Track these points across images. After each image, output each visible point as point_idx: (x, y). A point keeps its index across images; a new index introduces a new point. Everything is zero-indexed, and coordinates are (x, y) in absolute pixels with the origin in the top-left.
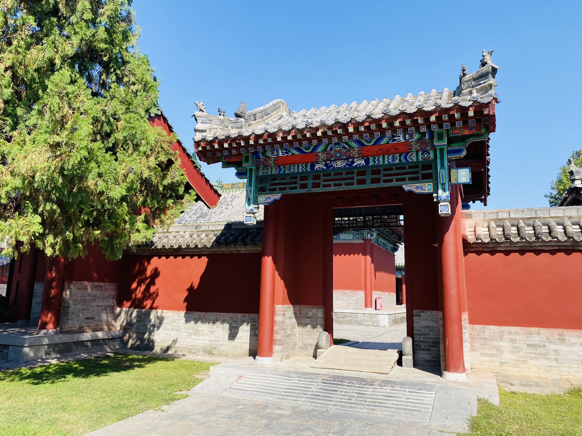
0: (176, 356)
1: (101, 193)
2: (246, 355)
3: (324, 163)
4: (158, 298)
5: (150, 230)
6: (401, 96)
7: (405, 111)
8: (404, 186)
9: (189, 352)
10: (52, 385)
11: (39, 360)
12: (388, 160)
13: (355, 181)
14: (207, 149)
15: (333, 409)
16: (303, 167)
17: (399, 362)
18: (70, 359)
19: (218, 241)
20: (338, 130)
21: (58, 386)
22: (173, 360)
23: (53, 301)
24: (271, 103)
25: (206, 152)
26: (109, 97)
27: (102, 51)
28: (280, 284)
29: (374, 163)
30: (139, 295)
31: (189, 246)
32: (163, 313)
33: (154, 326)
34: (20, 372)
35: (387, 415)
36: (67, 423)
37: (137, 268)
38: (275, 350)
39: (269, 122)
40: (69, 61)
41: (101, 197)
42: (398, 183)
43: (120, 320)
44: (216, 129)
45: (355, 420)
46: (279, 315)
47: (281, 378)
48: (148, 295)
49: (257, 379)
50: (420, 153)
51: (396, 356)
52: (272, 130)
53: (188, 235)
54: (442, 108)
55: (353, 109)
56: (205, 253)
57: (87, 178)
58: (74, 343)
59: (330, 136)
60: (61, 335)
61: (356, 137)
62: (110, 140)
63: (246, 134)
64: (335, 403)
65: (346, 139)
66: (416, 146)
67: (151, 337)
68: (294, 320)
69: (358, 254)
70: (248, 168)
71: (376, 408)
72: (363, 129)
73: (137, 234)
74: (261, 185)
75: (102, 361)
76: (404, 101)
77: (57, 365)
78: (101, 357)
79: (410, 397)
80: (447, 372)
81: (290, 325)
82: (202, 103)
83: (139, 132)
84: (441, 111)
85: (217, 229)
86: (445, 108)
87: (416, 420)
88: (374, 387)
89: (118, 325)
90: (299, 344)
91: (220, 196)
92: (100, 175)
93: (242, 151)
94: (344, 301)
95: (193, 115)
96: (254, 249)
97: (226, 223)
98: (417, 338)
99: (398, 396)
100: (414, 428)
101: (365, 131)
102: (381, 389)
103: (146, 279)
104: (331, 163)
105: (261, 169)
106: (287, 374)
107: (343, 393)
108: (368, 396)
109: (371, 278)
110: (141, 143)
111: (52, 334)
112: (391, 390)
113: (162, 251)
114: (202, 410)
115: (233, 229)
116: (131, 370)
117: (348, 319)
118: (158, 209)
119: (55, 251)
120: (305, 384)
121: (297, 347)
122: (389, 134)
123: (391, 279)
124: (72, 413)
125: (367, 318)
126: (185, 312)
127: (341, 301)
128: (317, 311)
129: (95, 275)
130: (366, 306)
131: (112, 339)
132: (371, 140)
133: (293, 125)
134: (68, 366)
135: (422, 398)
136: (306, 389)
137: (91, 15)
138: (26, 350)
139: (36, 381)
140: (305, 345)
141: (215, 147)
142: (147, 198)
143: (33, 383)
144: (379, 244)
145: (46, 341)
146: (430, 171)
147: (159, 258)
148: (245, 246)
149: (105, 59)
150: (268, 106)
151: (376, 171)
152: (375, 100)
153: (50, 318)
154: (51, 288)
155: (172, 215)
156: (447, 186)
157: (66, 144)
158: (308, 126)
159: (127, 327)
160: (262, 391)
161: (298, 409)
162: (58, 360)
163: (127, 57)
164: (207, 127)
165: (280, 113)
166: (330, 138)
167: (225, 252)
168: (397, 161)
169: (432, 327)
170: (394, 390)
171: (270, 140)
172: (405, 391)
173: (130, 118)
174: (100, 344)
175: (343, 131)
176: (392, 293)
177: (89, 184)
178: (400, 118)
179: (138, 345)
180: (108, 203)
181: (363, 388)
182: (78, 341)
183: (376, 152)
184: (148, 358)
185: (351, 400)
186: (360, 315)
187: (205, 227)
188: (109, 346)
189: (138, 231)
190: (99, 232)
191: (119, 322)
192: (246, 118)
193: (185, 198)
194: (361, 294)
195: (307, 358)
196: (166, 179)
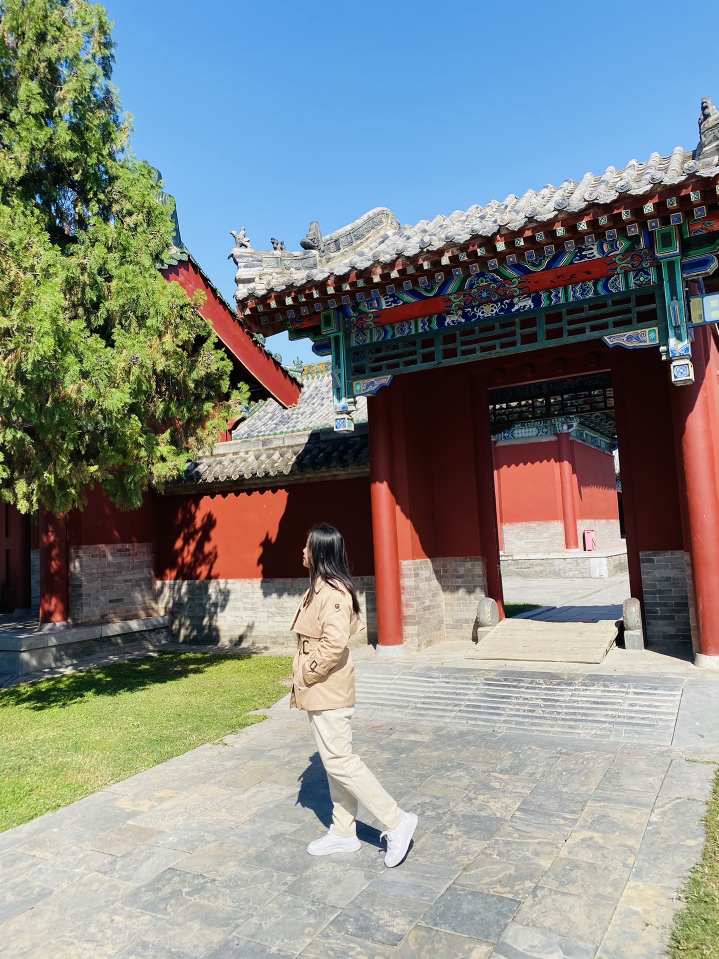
0: (254, 651)
1: (90, 405)
2: (363, 643)
3: (460, 312)
4: (217, 560)
5: (181, 456)
6: (595, 173)
7: (596, 201)
8: (606, 338)
9: (274, 643)
10: (62, 709)
11: (47, 670)
12: (574, 294)
13: (518, 338)
14: (259, 310)
15: (502, 729)
16: (424, 324)
17: (620, 641)
18: (91, 666)
19: (301, 463)
20: (478, 250)
21: (70, 711)
22: (249, 657)
23: (56, 578)
24: (365, 217)
25: (260, 316)
26: (88, 243)
27: (70, 165)
28: (405, 526)
29: (549, 302)
30: (188, 559)
31: (256, 474)
32: (227, 583)
33: (215, 605)
34: (17, 691)
35: (596, 736)
36: (80, 770)
37: (180, 516)
38: (407, 632)
39: (364, 250)
40: (20, 188)
41: (91, 410)
42: (596, 334)
43: (163, 599)
44: (271, 274)
45: (539, 747)
46: (408, 576)
47: (416, 681)
48: (201, 557)
49: (378, 683)
50: (631, 275)
51: (614, 632)
52: (362, 265)
53: (253, 457)
54: (666, 185)
55: (508, 210)
56: (282, 484)
57: (63, 383)
58: (95, 640)
59: (465, 262)
60: (74, 630)
61: (512, 258)
62: (99, 314)
63: (319, 277)
64: (507, 718)
65: (495, 264)
66: (623, 264)
67: (214, 623)
68: (435, 583)
69: (549, 461)
70: (332, 336)
71: (577, 723)
72: (522, 243)
73: (160, 465)
74: (356, 364)
75: (140, 666)
76: (599, 182)
77: (71, 677)
78: (139, 660)
79: (637, 702)
80: (702, 656)
81: (430, 591)
82: (243, 232)
83: (143, 295)
84: (662, 192)
85: (297, 443)
86: (670, 185)
87: (646, 742)
88: (574, 688)
89: (161, 608)
90: (448, 620)
91: (300, 386)
92: (85, 375)
93: (318, 307)
94: (529, 541)
95: (230, 254)
96: (360, 471)
97: (310, 432)
98: (648, 599)
99: (616, 701)
100: (643, 757)
101: (527, 246)
102: (586, 690)
103: (196, 532)
104: (473, 310)
105: (353, 336)
106: (427, 673)
107: (521, 701)
108: (564, 704)
109: (573, 499)
110: (149, 313)
111: (62, 628)
112: (603, 691)
113: (215, 486)
114: (288, 741)
115: (322, 441)
116: (183, 679)
117: (538, 569)
118: (189, 421)
119: (32, 505)
120: (457, 689)
121: (444, 625)
122: (570, 245)
123: (610, 497)
124: (88, 754)
125: (570, 566)
126: (261, 579)
127: (524, 541)
128: (473, 565)
129: (116, 533)
130: (568, 546)
131: (153, 630)
132: (541, 260)
133: (397, 250)
134: (88, 677)
135: (657, 704)
136: (458, 697)
137: (43, 105)
138: (25, 656)
139: (39, 705)
140: (457, 621)
141: (272, 307)
142: (170, 403)
143: (34, 708)
144: (584, 441)
145: (53, 641)
146: (652, 306)
147: (212, 497)
148: (344, 468)
149: (77, 177)
150: (359, 222)
151: (554, 316)
152: (546, 187)
153: (56, 606)
154: (51, 559)
155: (214, 427)
156: (683, 331)
157: (19, 329)
158: (425, 250)
159: (175, 609)
160: (386, 702)
161: (445, 732)
162: (74, 669)
163: (114, 170)
164: (255, 273)
165: (382, 233)
166: (465, 266)
167: (314, 480)
168: (591, 295)
169: (675, 579)
170: (609, 691)
171: (361, 283)
172: (627, 693)
173: (126, 273)
174: (136, 639)
175: (487, 251)
176: (612, 521)
177: (68, 391)
178: (588, 215)
179: (194, 636)
180: (104, 419)
181: (555, 690)
182: (101, 637)
183: (552, 281)
184: (210, 657)
185: (534, 711)
186: (557, 562)
187: (277, 442)
188: (150, 642)
189: (163, 459)
190: (96, 467)
191: (162, 602)
192: (322, 248)
193: (233, 397)
194: (557, 527)
195: (462, 642)
196: (197, 370)
